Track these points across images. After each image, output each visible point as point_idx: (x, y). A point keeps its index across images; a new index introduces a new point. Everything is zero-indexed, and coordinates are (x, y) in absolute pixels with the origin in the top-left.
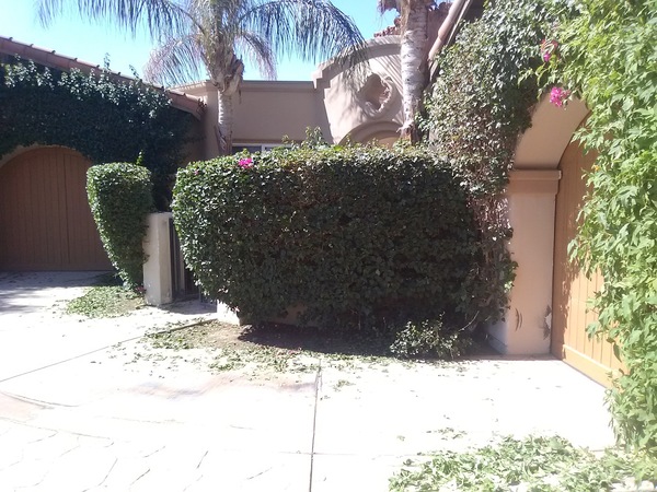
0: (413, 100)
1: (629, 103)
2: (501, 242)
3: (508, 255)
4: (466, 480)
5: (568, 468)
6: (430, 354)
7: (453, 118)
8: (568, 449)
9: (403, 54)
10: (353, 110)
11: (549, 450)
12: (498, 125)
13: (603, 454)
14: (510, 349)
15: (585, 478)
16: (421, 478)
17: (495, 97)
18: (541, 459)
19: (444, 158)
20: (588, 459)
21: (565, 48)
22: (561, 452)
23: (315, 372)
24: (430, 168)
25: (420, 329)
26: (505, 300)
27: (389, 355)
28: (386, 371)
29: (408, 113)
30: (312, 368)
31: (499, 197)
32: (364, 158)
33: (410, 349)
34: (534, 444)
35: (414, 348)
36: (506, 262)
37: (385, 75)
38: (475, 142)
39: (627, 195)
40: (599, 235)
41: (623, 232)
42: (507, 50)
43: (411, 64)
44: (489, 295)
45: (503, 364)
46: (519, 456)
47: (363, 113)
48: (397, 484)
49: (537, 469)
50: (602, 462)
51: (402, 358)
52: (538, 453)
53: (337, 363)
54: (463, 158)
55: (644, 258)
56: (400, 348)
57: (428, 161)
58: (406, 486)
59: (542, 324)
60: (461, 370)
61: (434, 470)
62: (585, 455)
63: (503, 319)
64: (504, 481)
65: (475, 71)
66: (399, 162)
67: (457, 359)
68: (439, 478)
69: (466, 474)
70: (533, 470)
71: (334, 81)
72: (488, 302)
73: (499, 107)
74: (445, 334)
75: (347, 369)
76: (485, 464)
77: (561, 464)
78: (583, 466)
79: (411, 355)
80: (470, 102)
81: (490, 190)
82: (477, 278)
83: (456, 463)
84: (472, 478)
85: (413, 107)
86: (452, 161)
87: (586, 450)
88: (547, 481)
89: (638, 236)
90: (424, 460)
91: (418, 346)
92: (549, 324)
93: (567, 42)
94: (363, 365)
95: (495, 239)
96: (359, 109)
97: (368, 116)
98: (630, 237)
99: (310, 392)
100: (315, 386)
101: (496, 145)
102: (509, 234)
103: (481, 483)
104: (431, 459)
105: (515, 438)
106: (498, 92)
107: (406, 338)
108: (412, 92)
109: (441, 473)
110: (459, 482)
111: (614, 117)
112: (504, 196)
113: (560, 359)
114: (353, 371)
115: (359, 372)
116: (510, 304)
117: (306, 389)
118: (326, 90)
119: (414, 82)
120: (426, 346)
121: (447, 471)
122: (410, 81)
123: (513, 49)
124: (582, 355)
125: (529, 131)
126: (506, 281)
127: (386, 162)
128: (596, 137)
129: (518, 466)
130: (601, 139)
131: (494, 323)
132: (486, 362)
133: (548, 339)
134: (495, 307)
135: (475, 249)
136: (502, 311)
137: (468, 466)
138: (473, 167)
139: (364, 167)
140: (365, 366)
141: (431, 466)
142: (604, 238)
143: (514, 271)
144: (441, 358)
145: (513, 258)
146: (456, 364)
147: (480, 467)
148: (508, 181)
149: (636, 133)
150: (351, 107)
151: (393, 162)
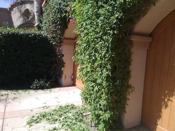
0: (38, 18)
1: (85, 24)
2: (61, 57)
3: (63, 61)
4: (48, 118)
5: (74, 111)
6: (42, 88)
7: (48, 24)
8: (74, 107)
9: (35, 4)
10: (21, 18)
11: (70, 108)
12: (60, 27)
13: (82, 107)
14: (63, 85)
15: (77, 113)
16: (36, 120)
17: (58, 19)
18: (68, 110)
19: (46, 35)
20: (78, 108)
21: (72, 9)
22: (72, 108)
23: (6, 96)
24: (42, 37)
25: (39, 81)
26: (62, 72)
27: (31, 89)
28: (29, 93)
29: (36, 21)
30: (5, 95)
31: (60, 46)
32: (22, 33)
33: (37, 87)
34: (66, 107)
35: (38, 87)
36: (62, 63)
37: (30, 9)
38: (54, 31)
39: (84, 46)
40: (79, 55)
41: (83, 54)
42: (61, 7)
43: (37, 7)
44: (58, 71)
45: (61, 88)
46: (62, 110)
47: (24, 20)
48: (29, 123)
49: (66, 112)
50: (81, 108)
51: (34, 89)
52: (67, 109)
53: (14, 93)
54: (51, 35)
55: (87, 60)
56: (34, 87)
57: (41, 35)
58: (32, 123)
59: (71, 78)
60: (50, 91)
61: (40, 117)
62: (78, 107)
63: (62, 77)
64: (58, 117)
65: (53, 12)
66: (33, 35)
67: (50, 88)
68: (41, 119)
69: (49, 117)
70: (65, 113)
71: (14, 9)
72: (58, 73)
73: (59, 22)
74: (46, 82)
75: (17, 94)
76: (54, 113)
77: (72, 111)
78: (77, 110)
79: (37, 88)
80: (52, 20)
81: (58, 44)
82: (55, 67)
83: (46, 115)
84: (50, 118)
85: (38, 20)
86: (48, 36)
87: (78, 106)
88: (68, 115)
89: (86, 55)
90: (37, 115)
91: (39, 86)
92: (73, 78)
93: (73, 8)
94: (22, 92)
95: (59, 57)
96: (23, 18)
97: (26, 21)
98: (85, 56)
99: (4, 101)
100: (6, 100)
101: (59, 32)
102: (63, 55)
103: (52, 118)
104: (39, 115)
105: (62, 106)
106: (59, 18)
107: (36, 84)
108: (37, 15)
109: (42, 118)
110: (46, 119)
111: (82, 27)
112: (62, 46)
113: (75, 86)
114: (19, 94)
115: (21, 95)
116: (63, 73)
117: (3, 101)
118: (12, 12)
119: (38, 13)
120: (41, 86)
121: (43, 117)
122: (37, 12)
123: (62, 7)
124: (80, 85)
125: (67, 29)
126: (62, 67)
127: (29, 34)
128: (78, 32)
129: (62, 113)
130: (79, 32)
131: (59, 78)
132: (57, 88)
133: (72, 81)
134: (60, 74)
135: (55, 59)
136: (61, 75)
137: (49, 115)
138: (54, 38)
139: (22, 35)
140: (23, 93)
141: (39, 116)
142: (80, 56)
143: (64, 65)
144: (45, 89)
145: (64, 62)
146: (49, 89)
147: (52, 114)
148: (62, 42)
149: (86, 31)
150: (20, 17)
151: (31, 34)
